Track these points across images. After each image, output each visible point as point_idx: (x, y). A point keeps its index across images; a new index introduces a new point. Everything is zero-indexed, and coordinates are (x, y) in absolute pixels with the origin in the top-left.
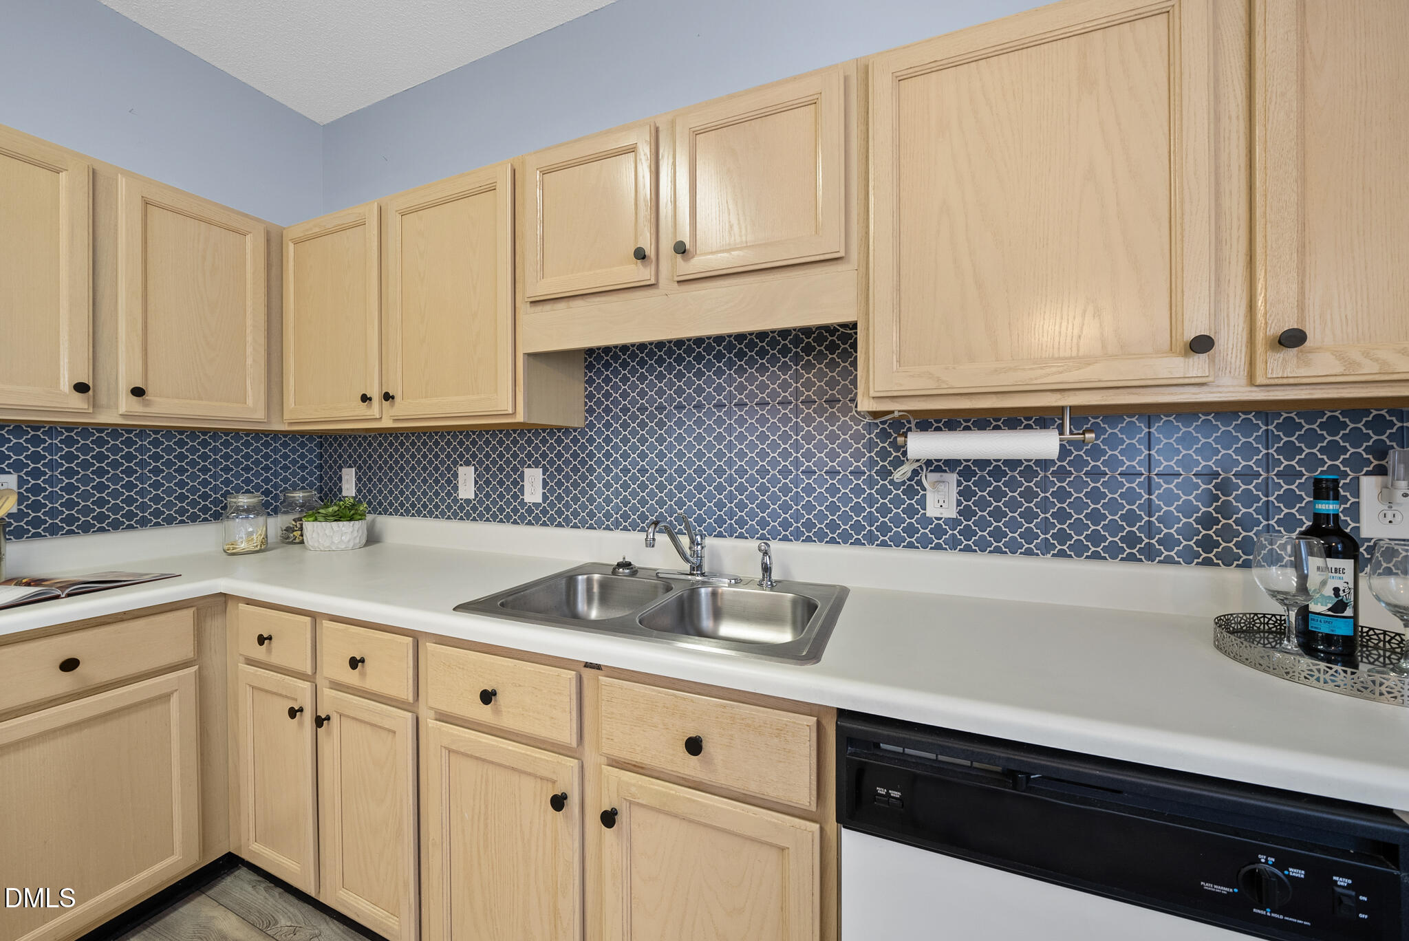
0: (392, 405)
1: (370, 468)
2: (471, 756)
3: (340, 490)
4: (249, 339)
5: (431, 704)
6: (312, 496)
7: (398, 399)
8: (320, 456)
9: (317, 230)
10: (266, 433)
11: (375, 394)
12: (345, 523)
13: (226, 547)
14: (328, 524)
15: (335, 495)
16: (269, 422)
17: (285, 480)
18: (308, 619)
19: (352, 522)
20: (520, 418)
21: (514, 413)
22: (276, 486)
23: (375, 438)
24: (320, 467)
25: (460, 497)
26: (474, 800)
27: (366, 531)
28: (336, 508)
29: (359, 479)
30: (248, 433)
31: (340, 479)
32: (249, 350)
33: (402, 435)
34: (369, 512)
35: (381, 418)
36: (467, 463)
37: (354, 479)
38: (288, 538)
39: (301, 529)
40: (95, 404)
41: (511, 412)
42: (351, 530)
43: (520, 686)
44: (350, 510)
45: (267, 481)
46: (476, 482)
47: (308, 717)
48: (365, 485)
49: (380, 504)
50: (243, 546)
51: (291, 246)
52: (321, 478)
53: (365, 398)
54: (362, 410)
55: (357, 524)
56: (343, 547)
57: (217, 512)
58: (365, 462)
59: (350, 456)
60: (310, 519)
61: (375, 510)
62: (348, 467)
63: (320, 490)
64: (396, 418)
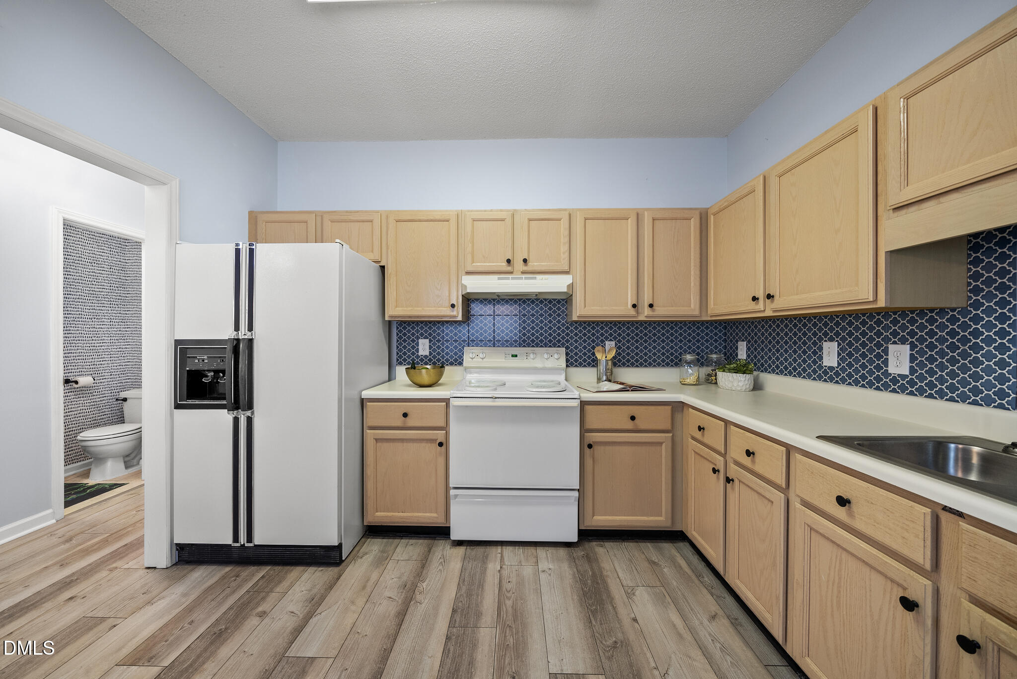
0: (772, 302)
1: (756, 342)
2: (828, 539)
3: (737, 355)
4: (692, 273)
5: (798, 492)
6: (721, 357)
7: (776, 298)
8: (725, 334)
9: (726, 204)
10: (698, 322)
11: (761, 295)
12: (741, 374)
13: (681, 380)
14: (731, 374)
15: (734, 358)
16: (700, 316)
17: (707, 348)
18: (723, 423)
19: (745, 375)
20: (882, 303)
21: (875, 300)
22: (702, 351)
23: (759, 322)
24: (725, 341)
25: (824, 364)
26: (830, 570)
27: (753, 382)
28: (735, 365)
29: (748, 349)
30: (690, 322)
31: (737, 348)
32: (692, 278)
33: (778, 320)
34: (755, 370)
35: (765, 310)
36: (831, 340)
37: (745, 349)
38: (708, 380)
39: (716, 375)
40: (638, 312)
41: (872, 300)
42: (744, 379)
43: (872, 503)
44: (744, 367)
45: (698, 348)
46: (839, 354)
47: (722, 475)
48: (752, 353)
49: (762, 365)
50: (688, 381)
51: (712, 217)
52: (725, 347)
53: (755, 299)
54: (752, 306)
55: (748, 376)
56: (740, 389)
57: (676, 362)
58: (752, 338)
59: (743, 334)
60: (721, 370)
61: (758, 369)
62: (742, 341)
63: (725, 354)
64: (774, 310)
